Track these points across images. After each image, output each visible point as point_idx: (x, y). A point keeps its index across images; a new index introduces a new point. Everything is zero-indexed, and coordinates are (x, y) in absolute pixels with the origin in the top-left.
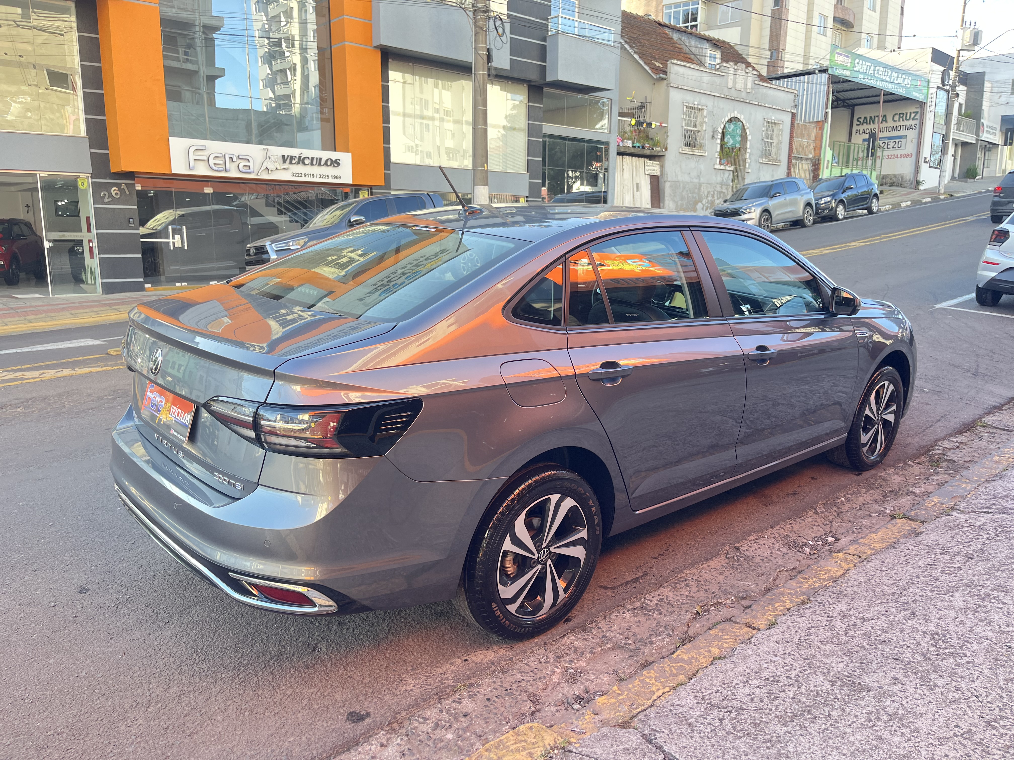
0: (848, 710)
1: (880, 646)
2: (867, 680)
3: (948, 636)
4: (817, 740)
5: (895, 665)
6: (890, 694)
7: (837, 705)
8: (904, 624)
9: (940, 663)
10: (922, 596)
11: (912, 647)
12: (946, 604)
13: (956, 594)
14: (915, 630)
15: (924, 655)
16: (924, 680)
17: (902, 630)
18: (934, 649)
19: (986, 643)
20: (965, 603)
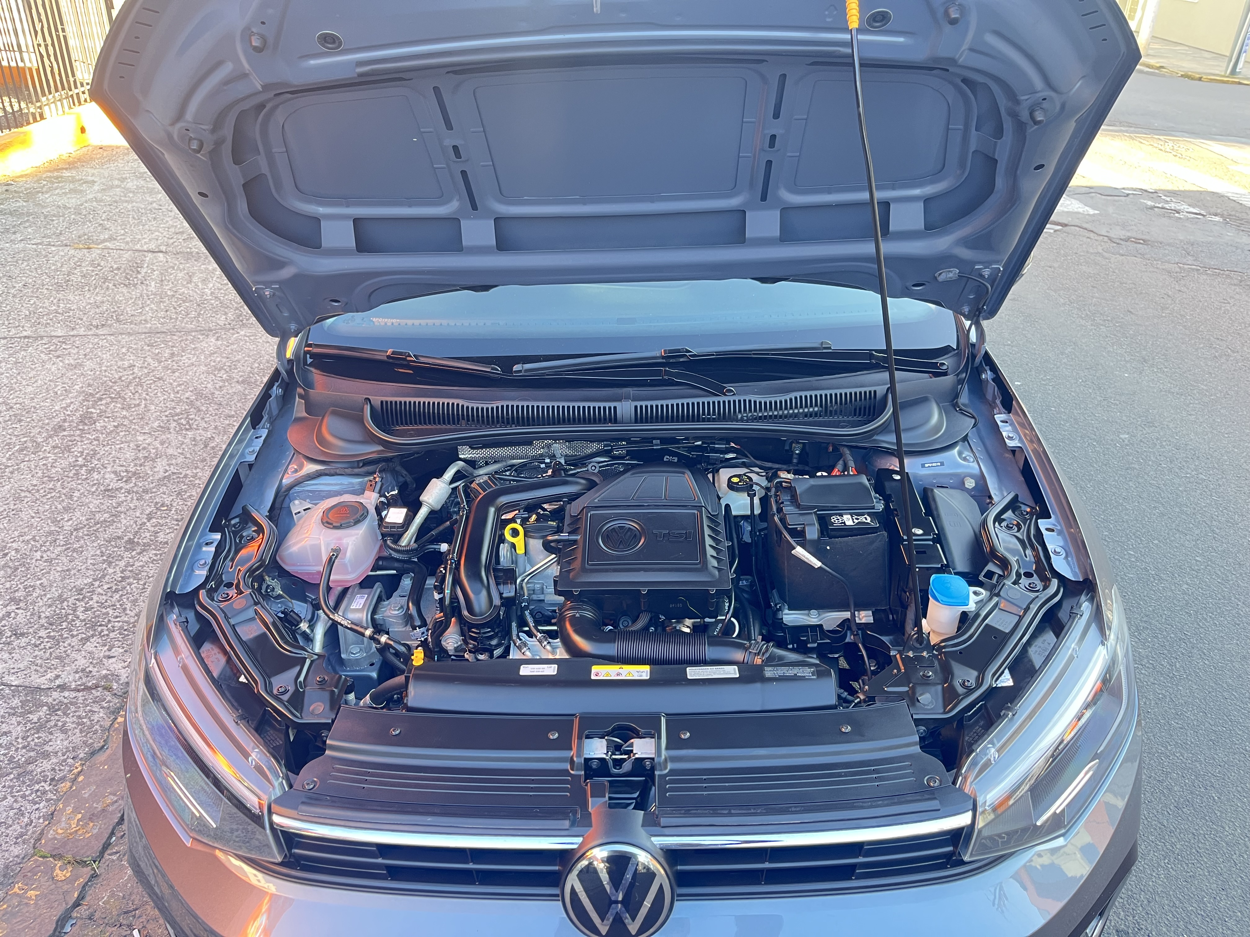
0: (249, 369)
1: (233, 413)
2: (240, 387)
3: (177, 429)
4: (263, 352)
5: (221, 399)
6: (223, 381)
7: (256, 370)
8: (214, 433)
9: (187, 407)
10: (196, 468)
11: (208, 415)
12: (174, 462)
13: (161, 474)
14: (206, 429)
15: (199, 410)
16: (199, 394)
17: (216, 428)
18: (190, 417)
19: (147, 429)
20: (155, 465)
